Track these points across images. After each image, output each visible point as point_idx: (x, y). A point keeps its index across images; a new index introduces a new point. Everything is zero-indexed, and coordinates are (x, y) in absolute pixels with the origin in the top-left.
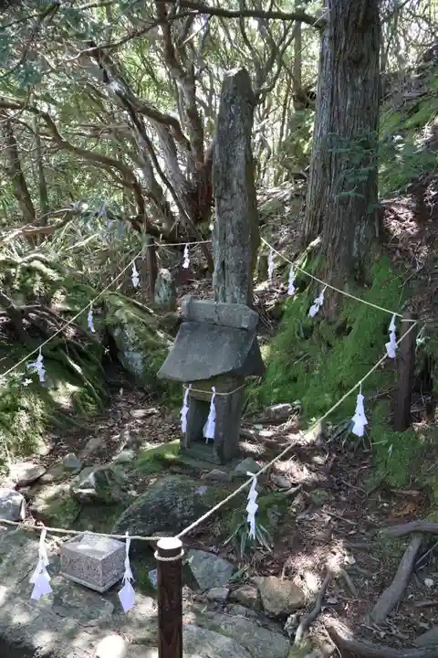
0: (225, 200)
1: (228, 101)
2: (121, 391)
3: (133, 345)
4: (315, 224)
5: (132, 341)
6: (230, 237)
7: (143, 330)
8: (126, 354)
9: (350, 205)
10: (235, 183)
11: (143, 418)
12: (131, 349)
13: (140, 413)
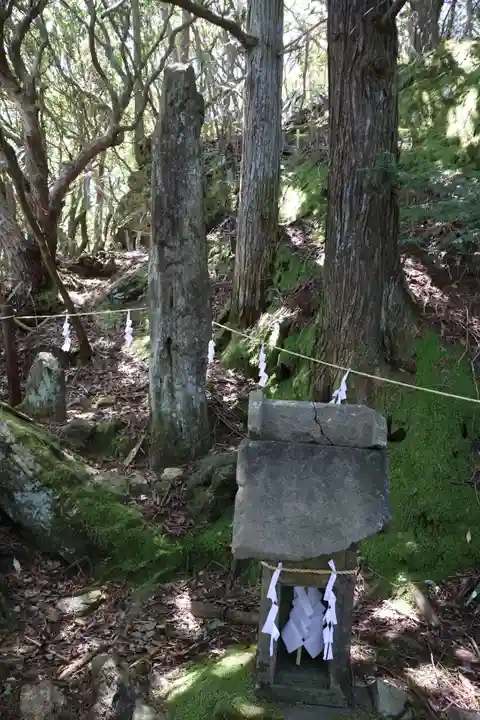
0: (171, 248)
1: (177, 105)
2: (17, 564)
3: (32, 480)
4: (254, 291)
5: (30, 473)
6: (180, 302)
7: (46, 452)
8: (18, 496)
9: (376, 259)
10: (186, 223)
11: (84, 614)
12: (29, 487)
13: (74, 604)
